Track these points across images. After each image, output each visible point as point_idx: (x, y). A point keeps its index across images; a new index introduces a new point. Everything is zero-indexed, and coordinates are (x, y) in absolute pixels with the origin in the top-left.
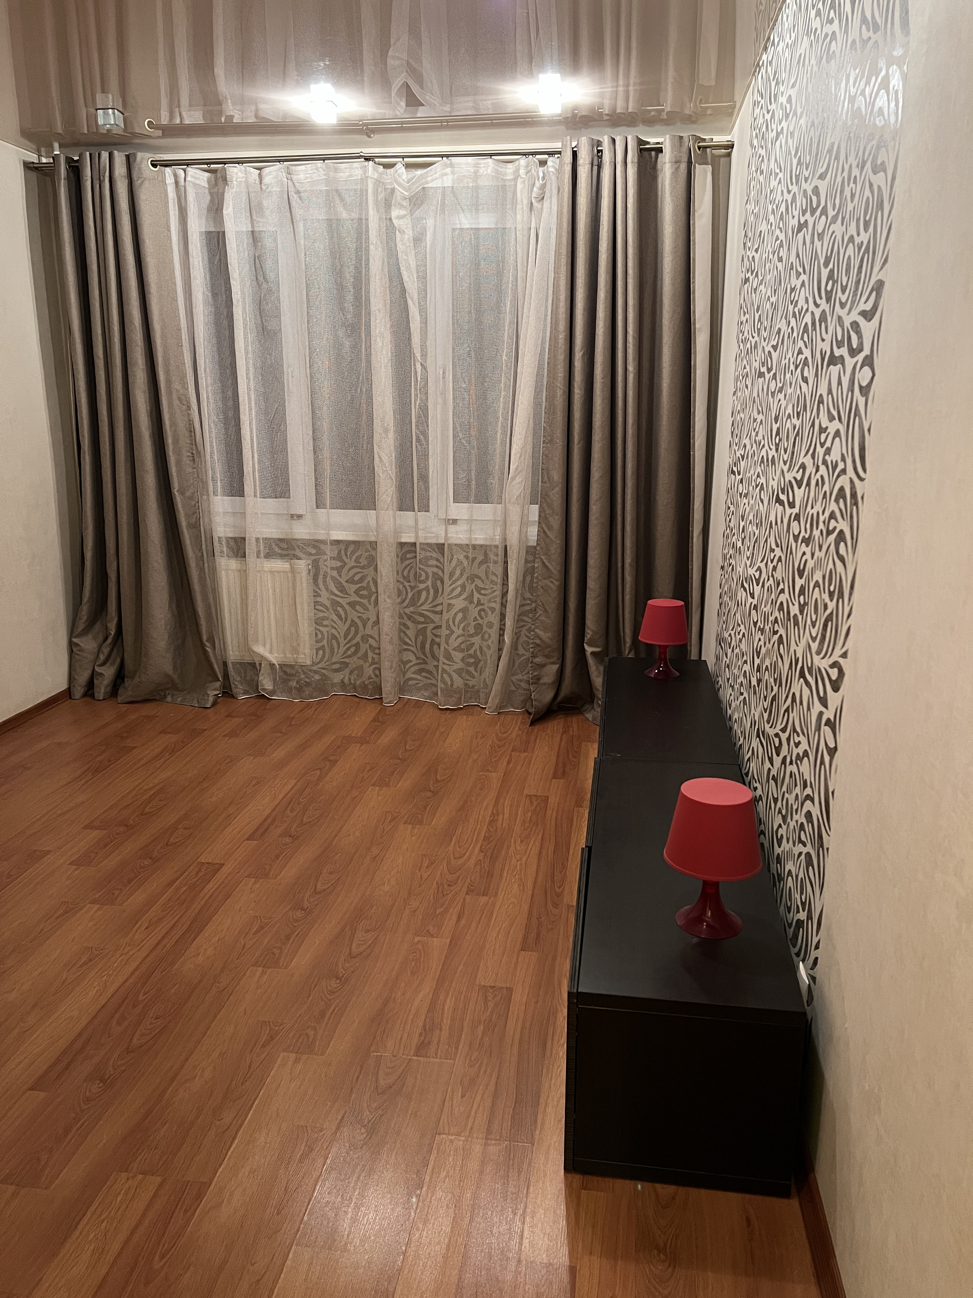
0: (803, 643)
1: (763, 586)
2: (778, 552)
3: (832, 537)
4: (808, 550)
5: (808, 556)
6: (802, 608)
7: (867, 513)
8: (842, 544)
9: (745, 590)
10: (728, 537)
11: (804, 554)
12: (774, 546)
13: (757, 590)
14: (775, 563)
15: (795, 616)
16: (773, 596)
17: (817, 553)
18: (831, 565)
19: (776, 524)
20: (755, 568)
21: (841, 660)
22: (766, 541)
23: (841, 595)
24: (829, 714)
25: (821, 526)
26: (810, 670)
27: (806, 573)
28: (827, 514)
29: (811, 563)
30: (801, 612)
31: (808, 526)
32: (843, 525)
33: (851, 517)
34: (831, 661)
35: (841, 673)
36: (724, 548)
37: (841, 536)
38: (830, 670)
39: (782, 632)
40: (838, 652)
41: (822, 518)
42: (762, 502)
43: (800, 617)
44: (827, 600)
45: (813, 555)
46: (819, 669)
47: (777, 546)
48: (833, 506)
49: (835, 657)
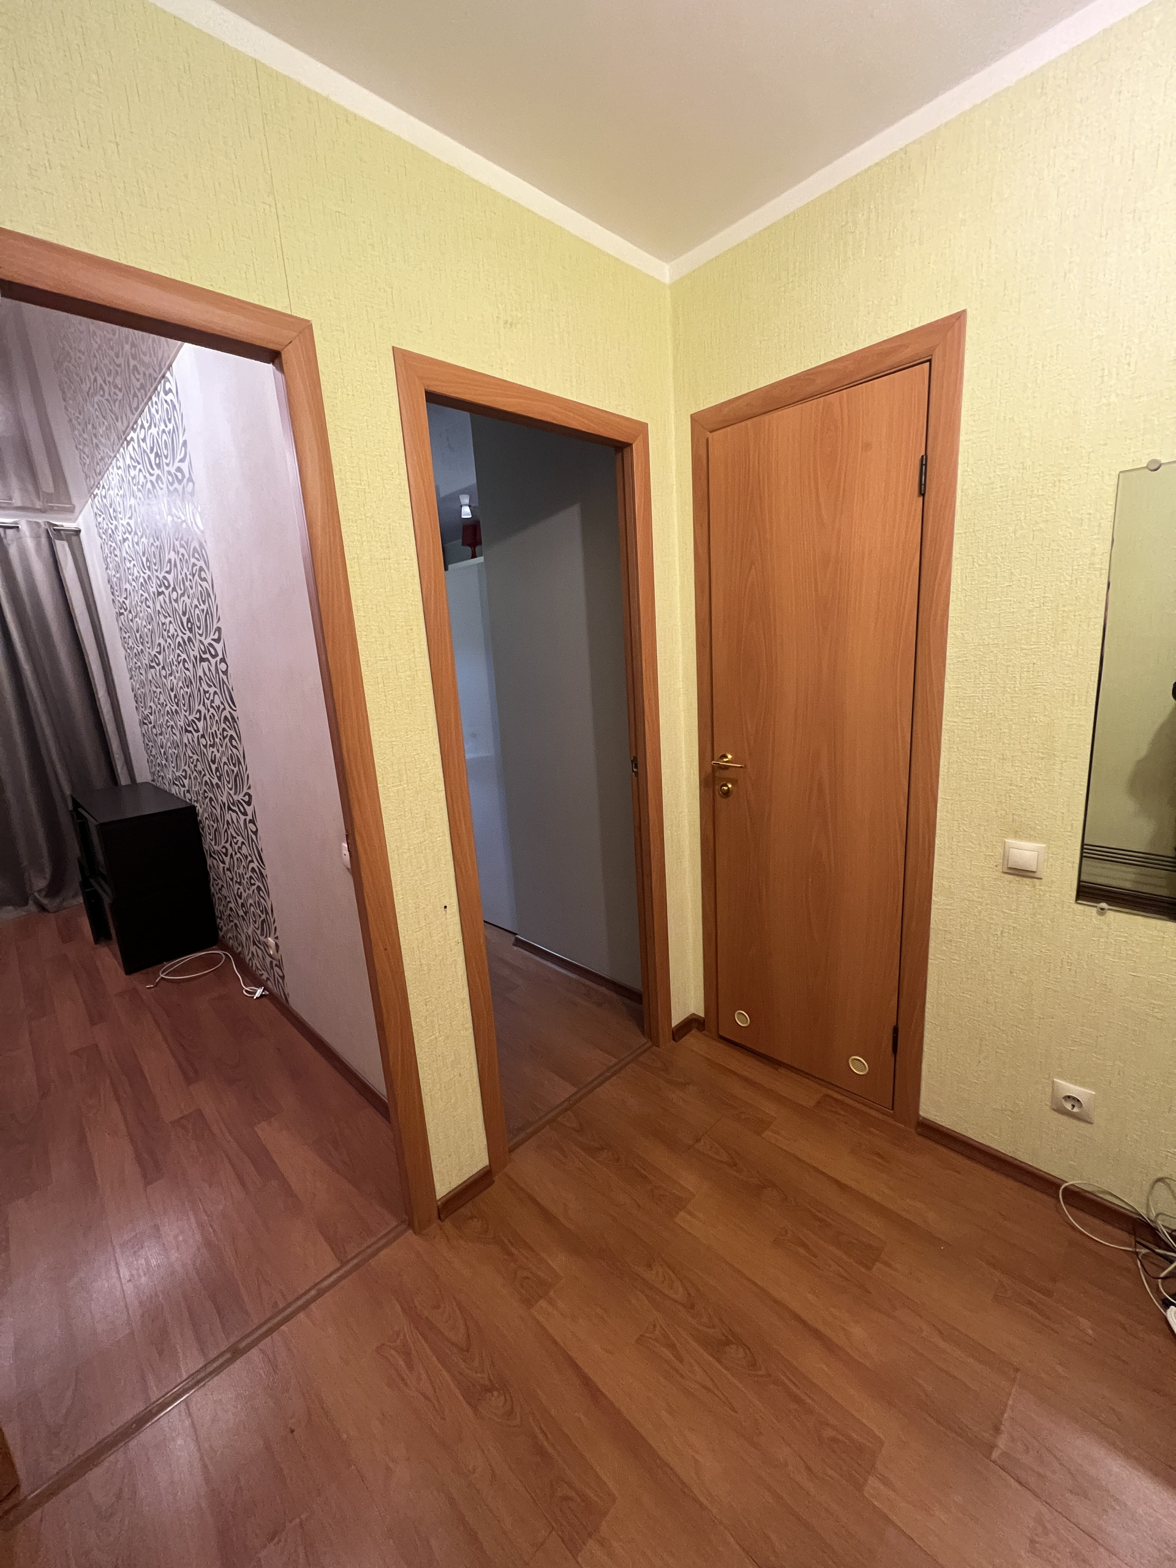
0: (225, 794)
1: (190, 778)
2: (195, 757)
3: (227, 739)
4: (215, 750)
5: (216, 752)
6: (219, 778)
7: (242, 725)
8: (233, 741)
9: (177, 785)
10: (152, 761)
11: (213, 752)
12: (191, 755)
13: (186, 782)
14: (195, 763)
15: (217, 784)
16: (199, 780)
17: (220, 749)
18: (230, 752)
19: (189, 743)
20: (181, 771)
21: (248, 791)
22: (185, 754)
23: (240, 763)
24: (249, 817)
25: (219, 736)
26: (233, 804)
27: (217, 761)
28: (221, 730)
29: (218, 755)
30: (220, 780)
31: (211, 739)
32: (232, 733)
33: (235, 728)
34: (244, 793)
35: (250, 796)
36: (150, 768)
37: (232, 737)
38: (244, 798)
39: (211, 795)
40: (245, 788)
41: (218, 733)
42: (175, 734)
43: (220, 783)
44: (233, 768)
45: (218, 751)
46: (238, 801)
47: (193, 754)
48: (223, 725)
49: (245, 790)
